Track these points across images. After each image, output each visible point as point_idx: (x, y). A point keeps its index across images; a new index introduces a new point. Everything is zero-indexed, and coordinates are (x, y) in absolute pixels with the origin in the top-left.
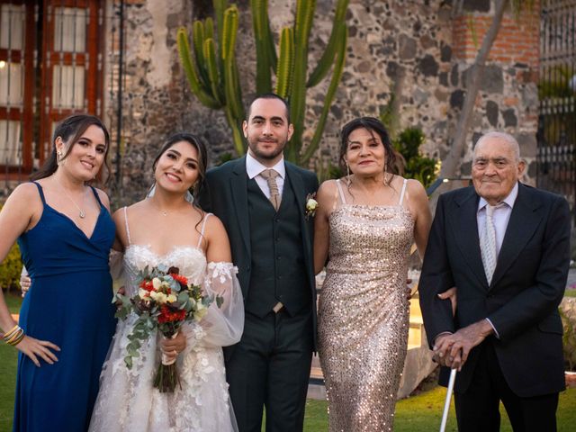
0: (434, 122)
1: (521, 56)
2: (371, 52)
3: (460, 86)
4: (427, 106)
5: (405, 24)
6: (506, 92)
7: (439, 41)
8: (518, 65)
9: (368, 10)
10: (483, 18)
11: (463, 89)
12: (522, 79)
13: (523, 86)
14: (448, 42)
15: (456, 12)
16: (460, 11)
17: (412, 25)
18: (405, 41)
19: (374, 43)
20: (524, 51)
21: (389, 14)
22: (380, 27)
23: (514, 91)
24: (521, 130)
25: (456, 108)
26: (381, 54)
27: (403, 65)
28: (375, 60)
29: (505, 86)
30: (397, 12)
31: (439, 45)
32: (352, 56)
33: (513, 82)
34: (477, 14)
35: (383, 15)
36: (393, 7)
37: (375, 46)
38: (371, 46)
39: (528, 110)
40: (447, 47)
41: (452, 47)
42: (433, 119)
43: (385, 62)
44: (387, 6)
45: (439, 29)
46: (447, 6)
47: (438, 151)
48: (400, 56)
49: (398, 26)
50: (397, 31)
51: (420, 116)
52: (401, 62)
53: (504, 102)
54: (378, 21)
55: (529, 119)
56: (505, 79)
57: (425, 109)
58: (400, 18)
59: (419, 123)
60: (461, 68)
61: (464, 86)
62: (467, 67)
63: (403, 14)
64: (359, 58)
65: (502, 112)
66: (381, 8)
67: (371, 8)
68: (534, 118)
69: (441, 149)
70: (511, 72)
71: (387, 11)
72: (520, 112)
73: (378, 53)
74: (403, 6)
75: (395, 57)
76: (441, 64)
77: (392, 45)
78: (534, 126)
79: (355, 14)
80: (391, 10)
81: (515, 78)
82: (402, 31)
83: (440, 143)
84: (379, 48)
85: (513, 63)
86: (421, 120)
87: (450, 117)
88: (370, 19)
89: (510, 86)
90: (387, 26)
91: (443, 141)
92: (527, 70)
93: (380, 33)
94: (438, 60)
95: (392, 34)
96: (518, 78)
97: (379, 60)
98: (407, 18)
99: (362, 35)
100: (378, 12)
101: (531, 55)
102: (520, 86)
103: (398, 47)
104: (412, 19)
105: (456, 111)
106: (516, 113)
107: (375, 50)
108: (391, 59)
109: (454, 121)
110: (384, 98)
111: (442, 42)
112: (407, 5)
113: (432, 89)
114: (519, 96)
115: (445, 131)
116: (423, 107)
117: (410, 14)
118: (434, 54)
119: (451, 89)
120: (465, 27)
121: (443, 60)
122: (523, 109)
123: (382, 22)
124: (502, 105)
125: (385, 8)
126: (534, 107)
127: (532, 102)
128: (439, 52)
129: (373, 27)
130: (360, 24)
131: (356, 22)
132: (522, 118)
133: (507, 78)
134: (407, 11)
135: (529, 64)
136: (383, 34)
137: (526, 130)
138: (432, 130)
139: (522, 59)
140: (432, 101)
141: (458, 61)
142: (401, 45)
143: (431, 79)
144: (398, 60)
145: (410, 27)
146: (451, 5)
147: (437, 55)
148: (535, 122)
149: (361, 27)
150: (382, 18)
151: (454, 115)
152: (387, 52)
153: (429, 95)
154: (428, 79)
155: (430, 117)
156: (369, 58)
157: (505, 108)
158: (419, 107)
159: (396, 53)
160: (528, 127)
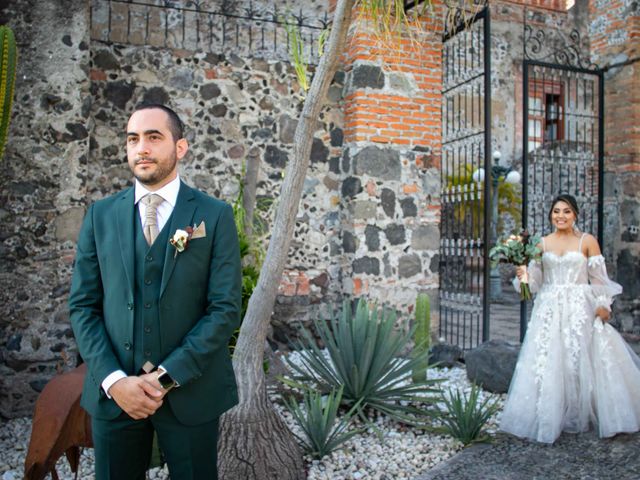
0: (323, 213)
1: (421, 138)
2: (246, 135)
3: (351, 173)
4: (314, 196)
5: (286, 103)
6: (404, 178)
7: (328, 123)
8: (417, 149)
9: (241, 87)
10: (377, 96)
11: (353, 176)
12: (422, 164)
13: (424, 172)
14: (339, 124)
15: (347, 91)
16: (350, 88)
17: (295, 105)
18: (287, 122)
19: (248, 124)
20: (424, 133)
21: (267, 92)
22: (256, 106)
23: (413, 177)
24: (422, 220)
25: (348, 197)
26: (257, 137)
27: (285, 149)
28: (251, 143)
29: (403, 172)
30: (276, 89)
31: (328, 127)
32: (220, 139)
33: (413, 167)
34: (368, 90)
35: (260, 92)
36: (272, 84)
37: (250, 127)
38: (244, 128)
39: (429, 197)
40: (338, 129)
41: (344, 129)
42: (322, 210)
43: (263, 146)
44: (265, 83)
45: (328, 110)
46: (336, 84)
47: (328, 244)
48: (281, 139)
49: (278, 106)
50: (277, 111)
51: (306, 206)
52: (282, 146)
53: (401, 190)
54: (253, 100)
55: (431, 208)
56: (403, 164)
57: (313, 198)
58: (281, 97)
59: (306, 214)
60: (352, 152)
61: (355, 173)
62: (358, 150)
63: (285, 92)
64: (230, 141)
65: (400, 201)
66: (257, 84)
67: (245, 84)
68: (436, 207)
69: (332, 243)
70: (410, 156)
71: (264, 88)
72: (420, 201)
73: (254, 135)
74: (284, 83)
75: (274, 141)
76: (331, 148)
77: (271, 127)
78: (437, 215)
79: (224, 91)
80: (269, 87)
81: (414, 162)
82: (283, 112)
83: (332, 236)
84: (255, 130)
85: (412, 147)
86: (308, 211)
87: (342, 207)
88: (243, 97)
89: (409, 172)
90: (264, 105)
91: (335, 234)
92: (428, 154)
93: (256, 113)
94: (327, 144)
95: (271, 114)
96: (418, 163)
97: (255, 144)
98: (290, 97)
99: (232, 115)
100: (253, 89)
101: (433, 138)
102: (420, 172)
103: (278, 129)
104: (295, 97)
105: (347, 201)
106: (416, 202)
107: (250, 132)
108: (270, 142)
109: (346, 212)
110: (262, 187)
111: (332, 125)
112: (289, 82)
113: (321, 176)
114: (420, 183)
115: (337, 222)
116: (310, 196)
117: (292, 92)
118: (322, 138)
119: (343, 176)
120: (356, 105)
121: (334, 144)
122: (424, 197)
123: (258, 100)
124: (399, 194)
125: (262, 85)
126: (437, 195)
127: (434, 189)
128: (328, 135)
129: (247, 106)
130: (230, 102)
131: (226, 100)
132: (423, 208)
133: (405, 163)
134: (289, 89)
135: (430, 148)
136: (260, 114)
137: (427, 220)
138: (321, 222)
139: (422, 142)
140: (321, 189)
141: (349, 144)
142: (281, 126)
143: (320, 165)
144: (278, 144)
145: (292, 106)
146: (342, 85)
147: (326, 139)
148: (438, 211)
149: (232, 106)
150: (259, 96)
151: (345, 205)
152: (266, 135)
153: (318, 183)
154: (315, 165)
155: (318, 208)
156: (242, 141)
157: (403, 197)
158: (305, 196)
159: (277, 136)
160: (429, 217)
